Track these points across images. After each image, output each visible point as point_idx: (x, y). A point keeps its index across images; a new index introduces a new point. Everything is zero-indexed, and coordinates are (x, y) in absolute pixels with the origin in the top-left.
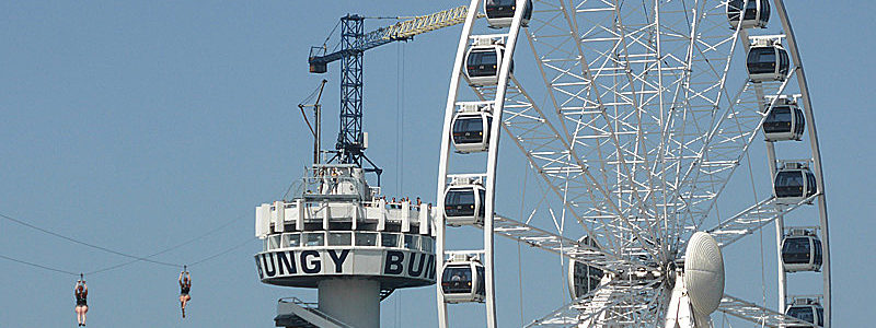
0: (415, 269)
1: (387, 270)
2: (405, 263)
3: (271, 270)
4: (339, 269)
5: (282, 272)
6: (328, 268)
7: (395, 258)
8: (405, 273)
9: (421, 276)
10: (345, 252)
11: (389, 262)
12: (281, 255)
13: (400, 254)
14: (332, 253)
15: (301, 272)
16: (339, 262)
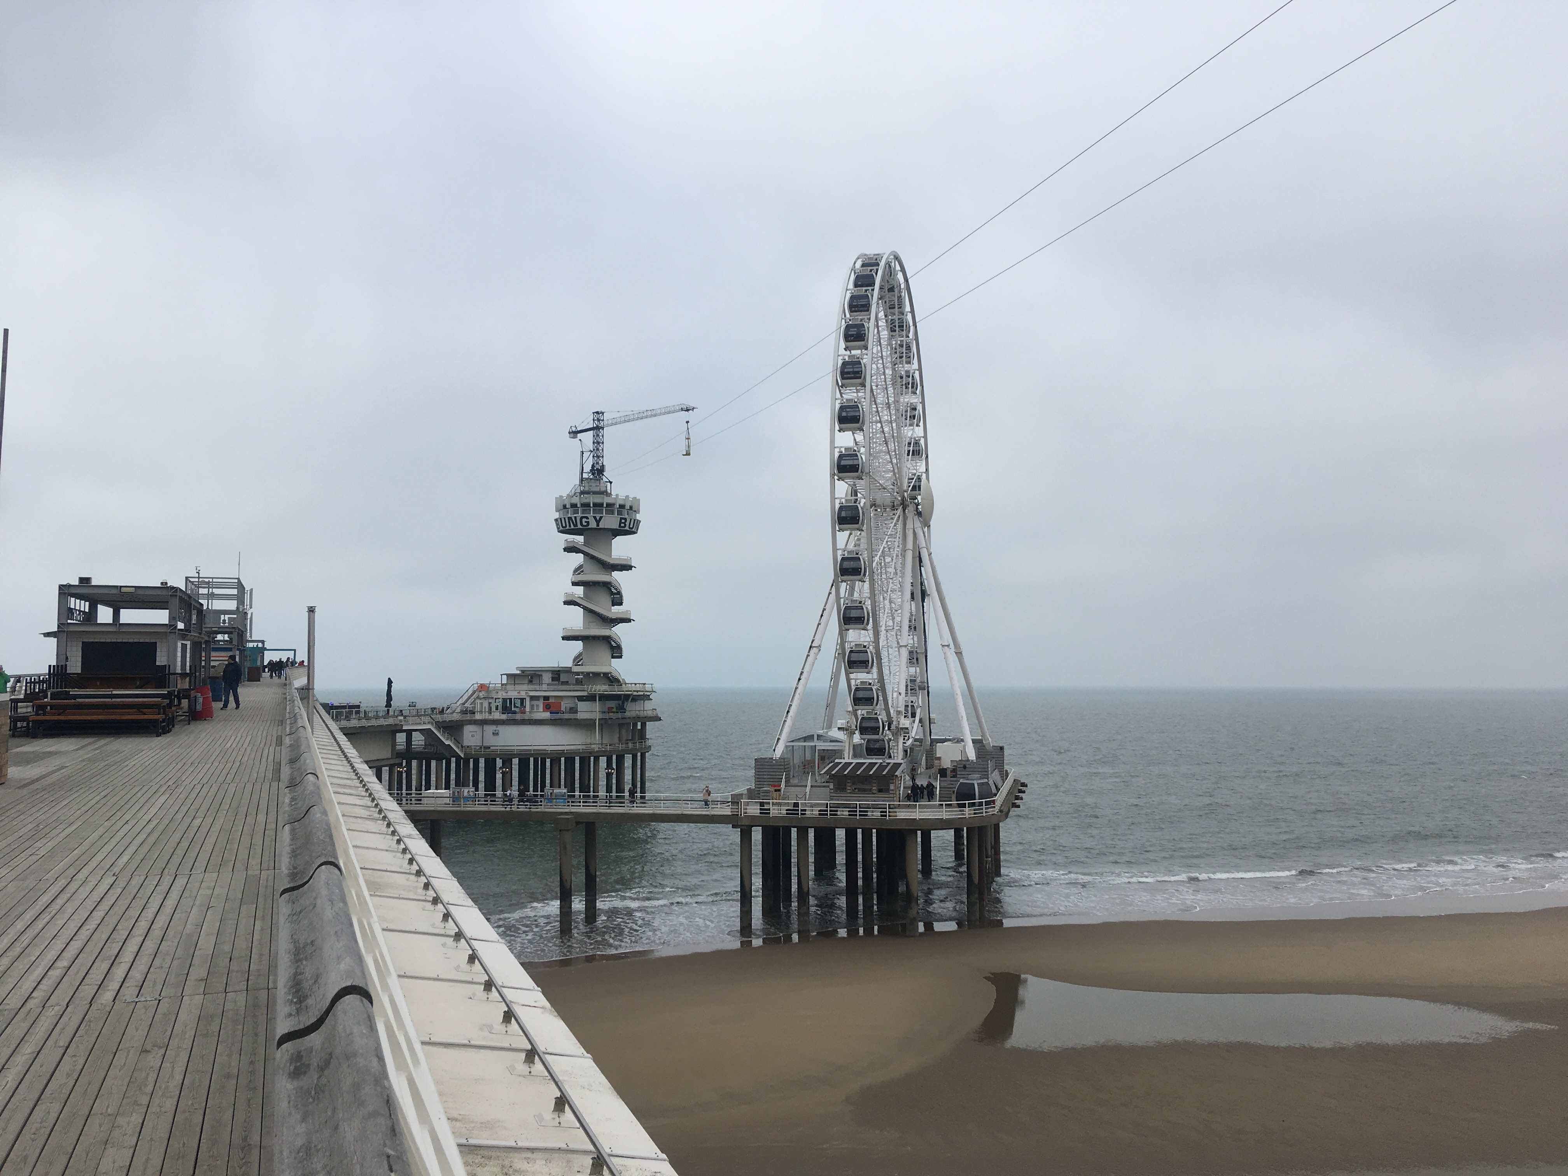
0: (631, 526)
1: (620, 526)
2: (627, 523)
3: (564, 525)
4: (598, 525)
5: (570, 526)
6: (593, 524)
7: (623, 521)
8: (627, 528)
9: (633, 530)
10: (601, 518)
11: (621, 523)
12: (570, 518)
13: (625, 519)
14: (595, 517)
15: (579, 526)
16: (598, 522)
